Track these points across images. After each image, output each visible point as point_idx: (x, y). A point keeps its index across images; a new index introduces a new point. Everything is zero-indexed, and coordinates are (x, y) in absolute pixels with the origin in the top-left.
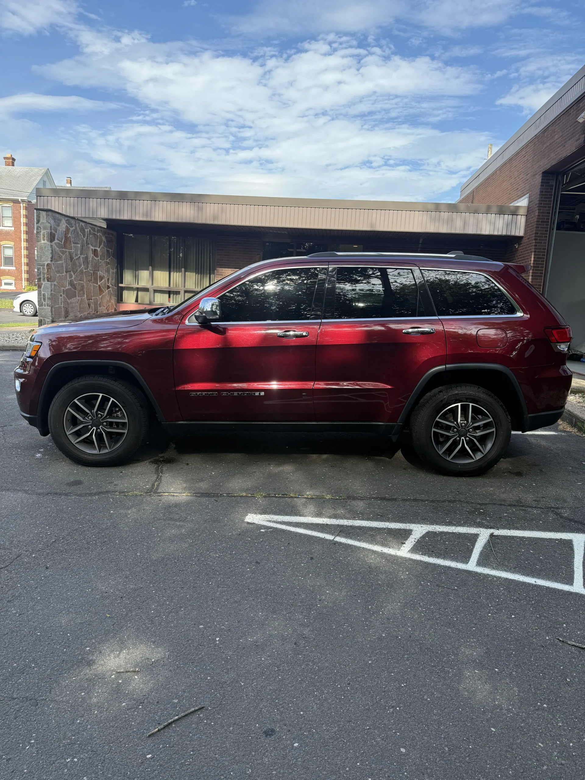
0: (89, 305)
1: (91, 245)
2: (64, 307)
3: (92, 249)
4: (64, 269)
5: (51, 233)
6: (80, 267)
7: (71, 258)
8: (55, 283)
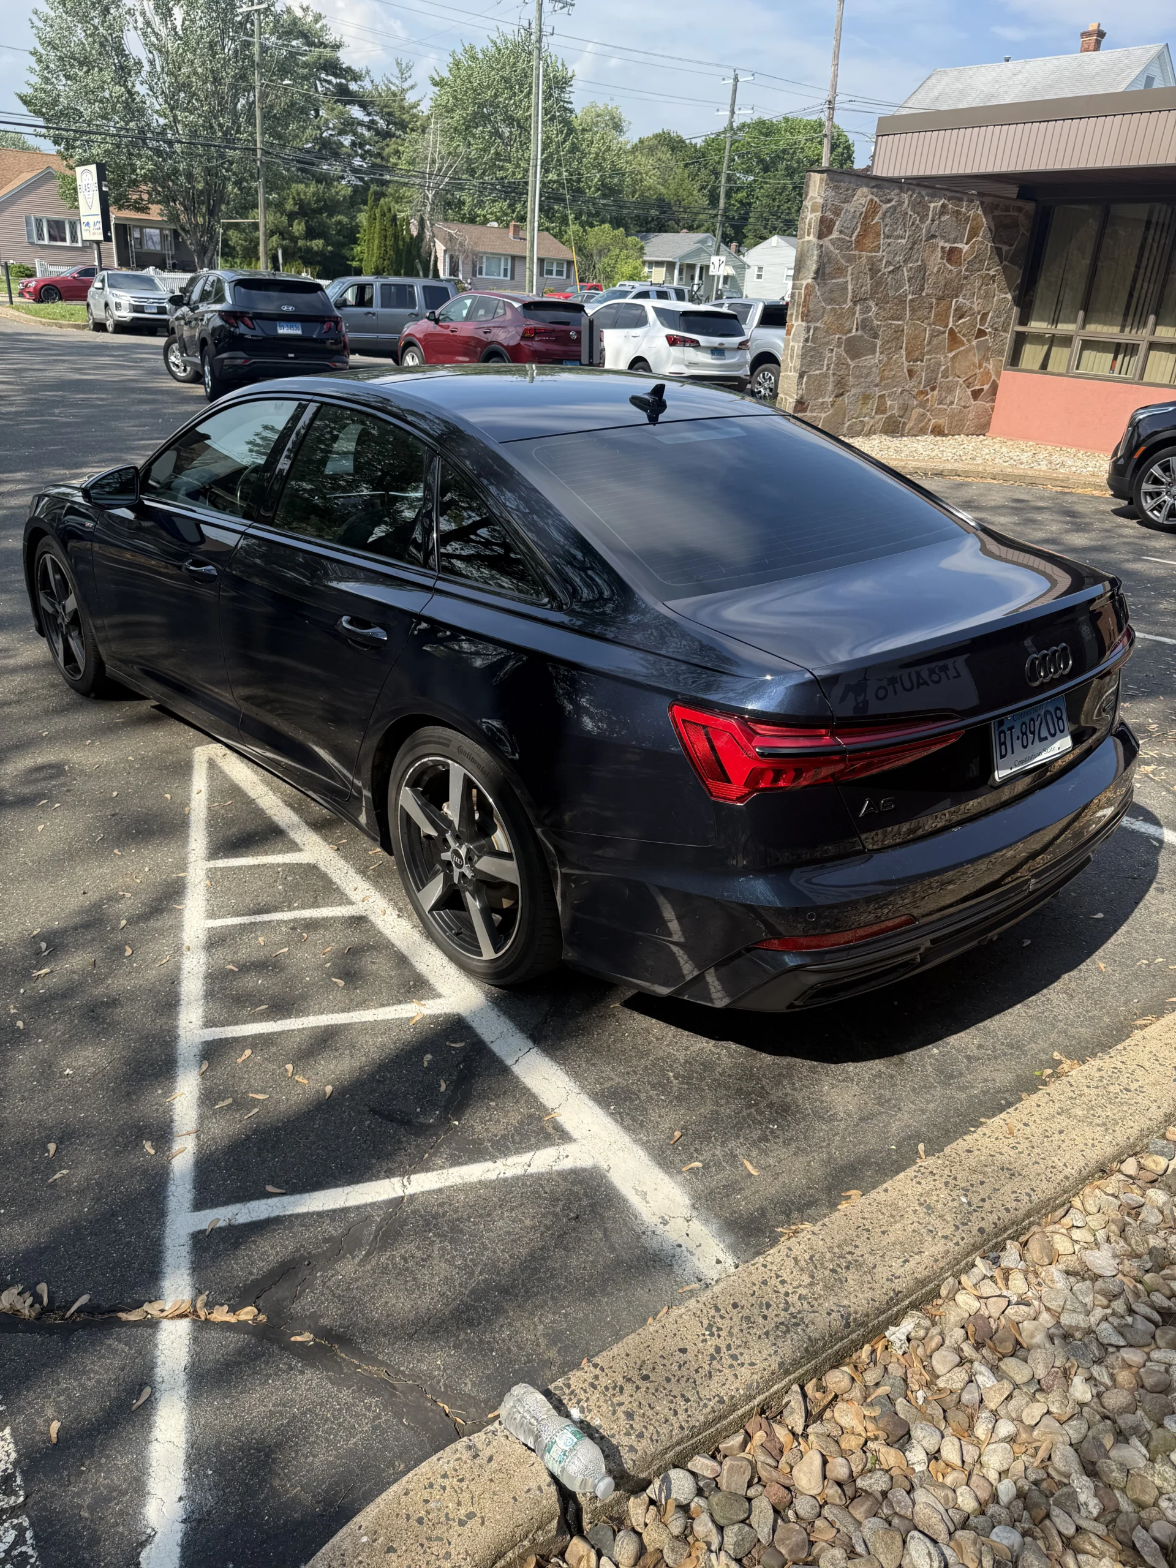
0: (911, 373)
1: (943, 237)
2: (834, 374)
3: (942, 248)
4: (850, 295)
5: (823, 220)
6: (896, 291)
7: (874, 270)
8: (818, 324)
